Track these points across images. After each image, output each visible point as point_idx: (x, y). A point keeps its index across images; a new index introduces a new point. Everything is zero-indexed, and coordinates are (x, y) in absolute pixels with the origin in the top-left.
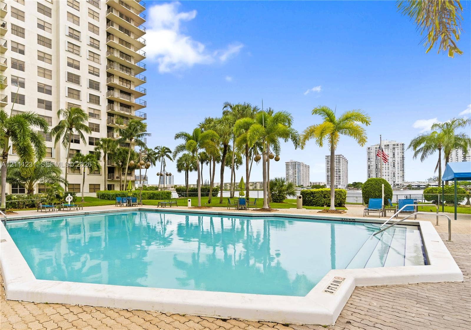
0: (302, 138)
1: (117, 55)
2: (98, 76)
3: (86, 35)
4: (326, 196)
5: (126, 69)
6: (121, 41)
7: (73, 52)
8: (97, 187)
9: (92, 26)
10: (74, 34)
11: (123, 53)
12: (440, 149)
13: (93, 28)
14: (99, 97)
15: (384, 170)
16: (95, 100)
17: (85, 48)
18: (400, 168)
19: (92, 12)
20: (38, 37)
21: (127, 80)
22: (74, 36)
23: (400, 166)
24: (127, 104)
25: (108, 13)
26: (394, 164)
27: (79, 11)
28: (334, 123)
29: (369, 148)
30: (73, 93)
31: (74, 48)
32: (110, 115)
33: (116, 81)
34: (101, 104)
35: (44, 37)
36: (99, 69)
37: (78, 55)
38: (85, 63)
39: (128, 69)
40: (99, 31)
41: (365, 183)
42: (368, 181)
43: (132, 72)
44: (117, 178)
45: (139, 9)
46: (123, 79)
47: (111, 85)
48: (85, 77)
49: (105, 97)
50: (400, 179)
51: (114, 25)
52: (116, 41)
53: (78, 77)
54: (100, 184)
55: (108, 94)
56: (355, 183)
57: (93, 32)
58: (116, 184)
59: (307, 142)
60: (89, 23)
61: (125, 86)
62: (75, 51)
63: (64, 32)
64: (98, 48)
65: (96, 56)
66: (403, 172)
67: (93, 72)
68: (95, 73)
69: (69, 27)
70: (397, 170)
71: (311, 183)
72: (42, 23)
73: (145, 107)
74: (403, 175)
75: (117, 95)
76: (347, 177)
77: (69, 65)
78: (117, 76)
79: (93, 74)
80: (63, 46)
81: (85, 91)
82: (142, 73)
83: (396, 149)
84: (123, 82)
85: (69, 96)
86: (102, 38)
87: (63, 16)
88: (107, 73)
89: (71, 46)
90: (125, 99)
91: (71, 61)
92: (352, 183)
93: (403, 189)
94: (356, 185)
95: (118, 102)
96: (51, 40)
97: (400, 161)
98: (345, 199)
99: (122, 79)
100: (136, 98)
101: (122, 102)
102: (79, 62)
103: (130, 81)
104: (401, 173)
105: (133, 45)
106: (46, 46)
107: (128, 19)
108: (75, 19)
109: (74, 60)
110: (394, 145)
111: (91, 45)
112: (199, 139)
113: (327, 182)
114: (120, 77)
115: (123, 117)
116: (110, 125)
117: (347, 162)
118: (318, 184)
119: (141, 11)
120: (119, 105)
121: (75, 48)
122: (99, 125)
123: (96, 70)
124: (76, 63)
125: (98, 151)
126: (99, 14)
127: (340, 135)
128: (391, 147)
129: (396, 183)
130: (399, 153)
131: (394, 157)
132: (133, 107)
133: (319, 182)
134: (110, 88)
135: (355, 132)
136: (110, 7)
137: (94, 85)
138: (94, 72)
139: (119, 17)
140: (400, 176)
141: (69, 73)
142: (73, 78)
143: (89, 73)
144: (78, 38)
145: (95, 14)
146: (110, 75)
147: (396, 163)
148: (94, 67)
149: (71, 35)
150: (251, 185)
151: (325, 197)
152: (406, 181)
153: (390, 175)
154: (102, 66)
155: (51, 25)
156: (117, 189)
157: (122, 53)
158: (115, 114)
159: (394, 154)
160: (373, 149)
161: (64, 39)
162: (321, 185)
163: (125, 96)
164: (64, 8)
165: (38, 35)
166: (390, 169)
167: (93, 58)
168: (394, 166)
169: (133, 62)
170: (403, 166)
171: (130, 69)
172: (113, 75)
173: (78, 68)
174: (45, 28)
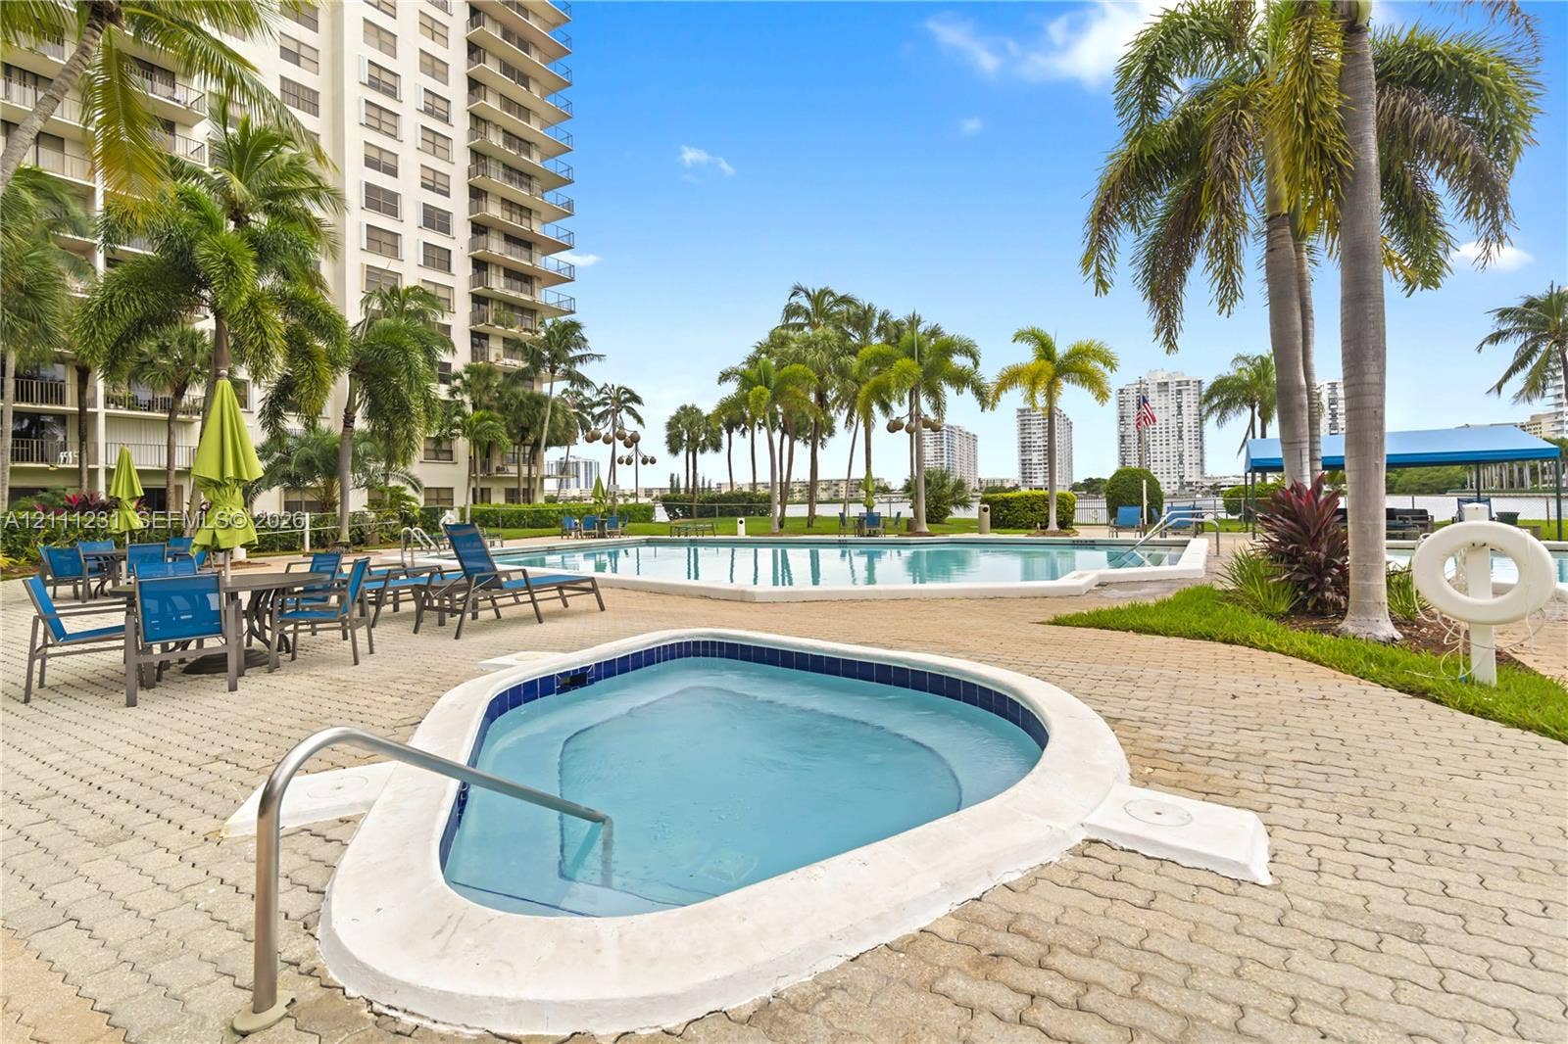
0: (993, 388)
1: (496, 140)
2: (447, 194)
3: (413, 83)
4: (1036, 507)
5: (518, 177)
6: (508, 103)
7: (378, 130)
8: (444, 495)
9: (428, 61)
10: (382, 81)
11: (510, 134)
12: (1253, 408)
13: (433, 66)
14: (450, 251)
15: (1159, 447)
16: (436, 258)
17: (412, 119)
18: (1193, 441)
19: (429, 23)
20: (282, 84)
21: (521, 208)
22: (382, 84)
23: (1193, 437)
24: (525, 272)
25: (472, 25)
26: (1180, 432)
27: (395, 18)
28: (1053, 362)
29: (1121, 391)
30: (381, 241)
31: (381, 119)
32: (478, 300)
33: (494, 211)
34: (453, 271)
35: (299, 85)
36: (448, 176)
37: (394, 137)
38: (411, 159)
39: (523, 176)
40: (447, 75)
41: (1112, 478)
42: (1118, 473)
43: (536, 185)
44: (498, 470)
45: (552, 19)
46: (511, 203)
47: (480, 221)
48: (413, 197)
49: (466, 251)
50: (1194, 470)
51: (488, 58)
52: (493, 103)
53: (394, 197)
54: (452, 489)
55: (473, 246)
56: (1090, 479)
57: (433, 76)
58: (494, 487)
59: (1003, 396)
60: (422, 51)
61: (515, 222)
62: (384, 127)
63: (354, 75)
64: (446, 120)
65: (439, 141)
66: (1202, 453)
67: (432, 184)
68: (438, 186)
69: (370, 62)
70: (1188, 447)
71: (980, 481)
72: (293, 47)
73: (572, 280)
74: (1202, 460)
75: (496, 247)
76: (1070, 465)
77: (370, 162)
78: (496, 196)
79: (432, 189)
80: (354, 112)
81: (413, 235)
82: (559, 190)
83: (1184, 393)
84: (510, 211)
85: (370, 249)
86: (456, 91)
87: (353, 31)
88: (471, 187)
89: (375, 113)
90: (517, 258)
91: (375, 154)
92: (1082, 482)
93: (1203, 494)
94: (1091, 486)
95: (498, 266)
96: (317, 93)
97: (1193, 425)
98: (1073, 513)
99: (508, 204)
100: (545, 254)
101: (509, 266)
102: (396, 155)
103: (530, 211)
104: (1195, 453)
105: (536, 115)
106: (304, 110)
107: (525, 45)
108: (384, 39)
109: (381, 150)
110: (1179, 383)
111: (429, 112)
112: (773, 383)
113: (1021, 479)
114: (503, 199)
115: (511, 305)
116: (481, 327)
117: (1070, 425)
118: (998, 484)
119: (554, 25)
120: (502, 274)
121: (385, 117)
122: (449, 327)
123: (440, 179)
124: (387, 159)
125: (458, 398)
126: (447, 28)
127: (1065, 383)
128: (1173, 388)
129: (1187, 479)
130: (1192, 405)
131: (1180, 414)
132: (539, 279)
133: (1002, 477)
134: (479, 228)
135: (1091, 381)
136: (479, 12)
137: (436, 220)
138: (435, 183)
139: (499, 37)
140: (1194, 462)
141: (368, 186)
142: (381, 201)
143: (424, 186)
144: (392, 92)
145: (438, 28)
146: (477, 193)
147: (1185, 430)
148: (435, 172)
149: (374, 84)
150: (823, 489)
151: (1033, 510)
152: (1209, 475)
153: (1172, 458)
154: (458, 168)
155: (317, 51)
156: (498, 500)
157: (510, 137)
158: (492, 299)
159: (1180, 407)
160: (1130, 392)
161: (355, 95)
162: (1007, 485)
163: (517, 250)
164: (356, 10)
165: (283, 79)
166: (1171, 446)
167: (432, 146)
168: (1180, 438)
169: (536, 160)
170: (1201, 436)
171: (530, 177)
172: (486, 193)
173: (392, 171)
174: (302, 59)
